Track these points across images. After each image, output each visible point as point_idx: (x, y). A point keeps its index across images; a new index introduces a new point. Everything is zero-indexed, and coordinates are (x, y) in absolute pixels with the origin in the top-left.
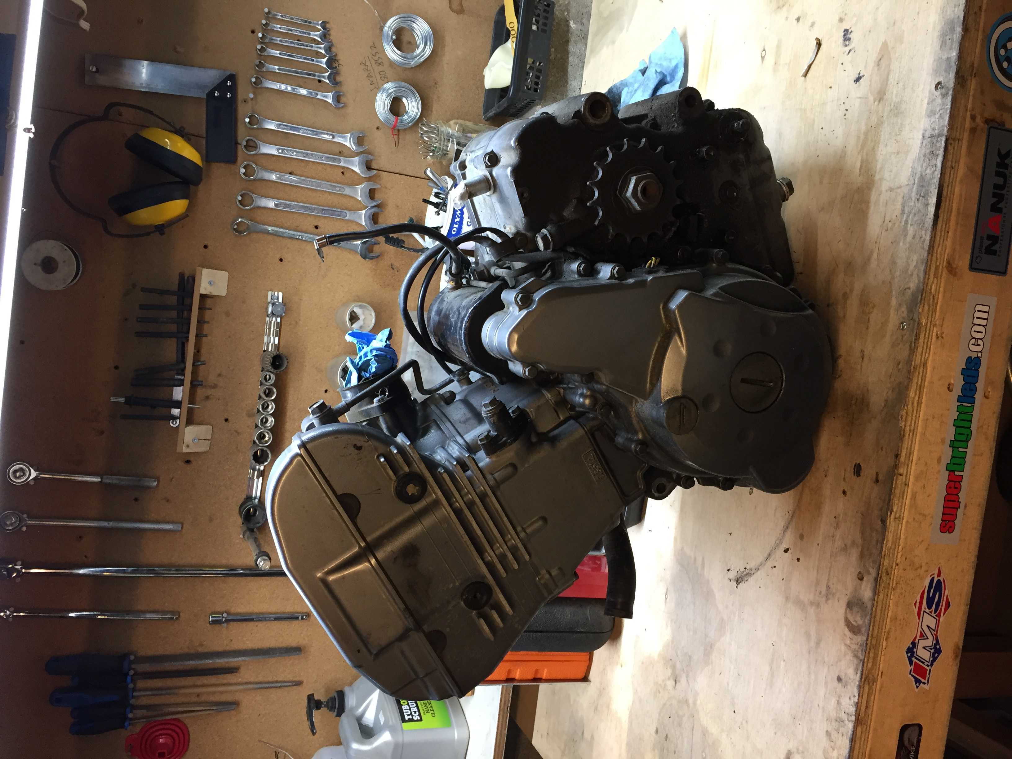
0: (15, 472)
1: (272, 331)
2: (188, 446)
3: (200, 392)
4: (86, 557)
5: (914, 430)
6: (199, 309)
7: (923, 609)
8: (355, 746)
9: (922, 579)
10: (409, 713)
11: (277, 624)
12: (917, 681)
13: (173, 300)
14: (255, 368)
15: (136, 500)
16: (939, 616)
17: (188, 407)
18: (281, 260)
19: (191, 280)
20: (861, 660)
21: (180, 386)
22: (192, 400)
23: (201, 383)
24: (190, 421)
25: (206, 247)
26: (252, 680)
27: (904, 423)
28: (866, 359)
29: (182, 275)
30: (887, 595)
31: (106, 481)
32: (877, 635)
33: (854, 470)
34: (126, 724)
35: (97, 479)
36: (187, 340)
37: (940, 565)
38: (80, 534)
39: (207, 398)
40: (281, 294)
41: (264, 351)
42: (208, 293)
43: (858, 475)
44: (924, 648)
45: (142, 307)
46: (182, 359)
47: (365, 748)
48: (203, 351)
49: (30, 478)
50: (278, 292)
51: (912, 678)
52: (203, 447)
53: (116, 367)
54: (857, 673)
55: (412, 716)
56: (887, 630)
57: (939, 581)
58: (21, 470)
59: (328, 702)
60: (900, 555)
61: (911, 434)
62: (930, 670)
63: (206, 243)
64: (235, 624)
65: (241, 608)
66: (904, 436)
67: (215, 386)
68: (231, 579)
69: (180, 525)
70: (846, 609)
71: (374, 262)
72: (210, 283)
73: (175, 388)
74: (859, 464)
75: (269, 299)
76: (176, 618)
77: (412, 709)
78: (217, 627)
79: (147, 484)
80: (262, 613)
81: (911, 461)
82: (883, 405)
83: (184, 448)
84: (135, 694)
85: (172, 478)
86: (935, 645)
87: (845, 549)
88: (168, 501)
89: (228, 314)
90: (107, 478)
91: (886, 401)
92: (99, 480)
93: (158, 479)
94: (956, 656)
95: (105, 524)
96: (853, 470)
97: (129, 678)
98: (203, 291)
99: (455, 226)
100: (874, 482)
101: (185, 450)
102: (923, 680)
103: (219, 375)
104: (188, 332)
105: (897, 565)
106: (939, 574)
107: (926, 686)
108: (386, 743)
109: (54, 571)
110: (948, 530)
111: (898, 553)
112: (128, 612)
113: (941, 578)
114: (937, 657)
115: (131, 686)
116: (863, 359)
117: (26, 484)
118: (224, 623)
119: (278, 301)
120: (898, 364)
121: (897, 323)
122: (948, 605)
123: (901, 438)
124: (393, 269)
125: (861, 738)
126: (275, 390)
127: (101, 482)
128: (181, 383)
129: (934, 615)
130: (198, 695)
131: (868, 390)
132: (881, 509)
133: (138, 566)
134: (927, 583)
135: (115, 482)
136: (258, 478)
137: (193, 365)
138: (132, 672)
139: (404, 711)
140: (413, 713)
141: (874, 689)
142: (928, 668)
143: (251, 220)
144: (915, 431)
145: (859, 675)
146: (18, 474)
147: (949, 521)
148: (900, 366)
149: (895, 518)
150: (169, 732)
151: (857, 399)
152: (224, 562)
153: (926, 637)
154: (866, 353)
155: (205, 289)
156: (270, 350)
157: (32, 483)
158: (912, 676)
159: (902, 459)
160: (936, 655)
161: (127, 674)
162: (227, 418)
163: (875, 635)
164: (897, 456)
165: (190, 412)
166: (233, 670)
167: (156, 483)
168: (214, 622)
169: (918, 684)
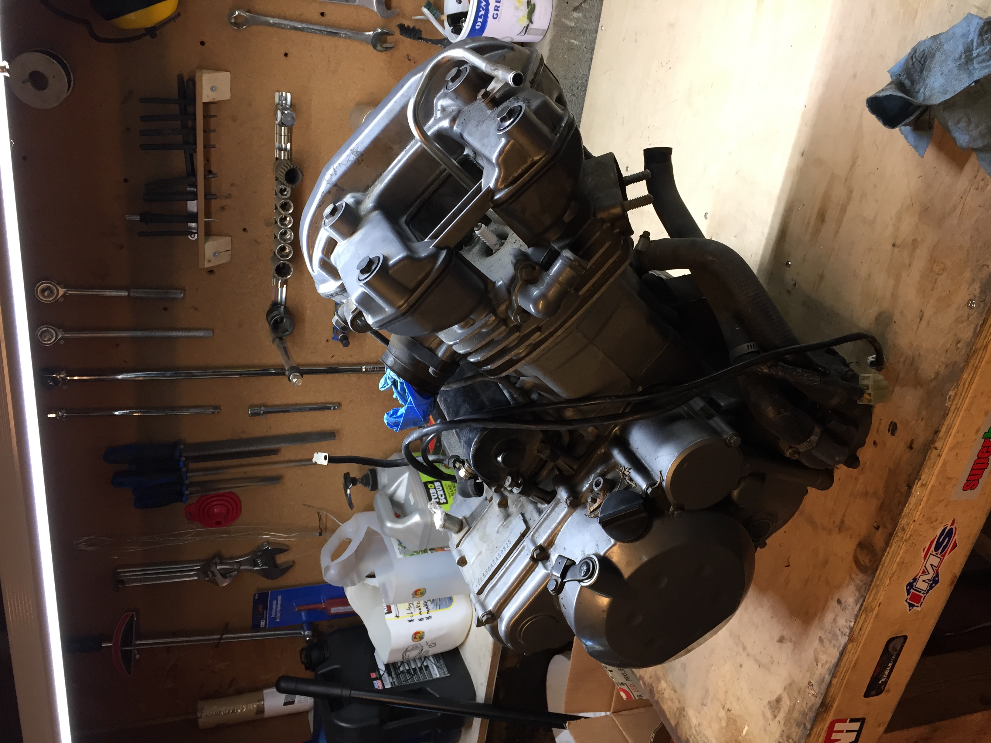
0: (43, 291)
1: (283, 137)
2: (209, 261)
3: (215, 203)
4: (125, 362)
5: (959, 407)
6: (204, 117)
7: (930, 552)
8: (389, 524)
9: (935, 529)
10: (436, 497)
11: (312, 413)
12: (911, 606)
13: (175, 109)
14: (268, 176)
15: (165, 309)
16: (944, 556)
17: (205, 221)
18: (286, 55)
19: (190, 83)
20: (862, 596)
21: (195, 200)
22: (208, 214)
23: (214, 197)
24: (209, 234)
25: (202, 43)
26: (292, 458)
27: (950, 403)
28: (924, 323)
29: (180, 78)
30: (899, 546)
31: (132, 295)
32: (882, 577)
33: (890, 426)
34: (184, 499)
35: (124, 294)
36: (195, 151)
37: (955, 517)
38: (116, 343)
39: (223, 208)
40: (289, 95)
41: (277, 159)
42: (212, 101)
43: (893, 434)
44: (923, 581)
45: (144, 119)
46: (193, 173)
47: (399, 526)
48: (213, 160)
49: (59, 296)
50: (286, 92)
51: (907, 605)
52: (224, 259)
53: (126, 180)
54: (857, 605)
55: (439, 499)
56: (892, 572)
57: (951, 529)
58: (48, 288)
59: (362, 479)
60: (918, 513)
61: (955, 412)
62: (925, 596)
63: (202, 39)
64: (273, 415)
65: (278, 400)
66: (948, 415)
67: (229, 196)
68: (265, 378)
69: (212, 332)
70: (856, 548)
71: (389, 53)
72: (213, 89)
73: (189, 202)
74: (896, 423)
75: (277, 100)
76: (218, 412)
77: (438, 492)
78: (257, 418)
79: (172, 296)
80: (296, 405)
81: (949, 434)
82: (933, 376)
83: (206, 263)
84: (188, 475)
85: (198, 289)
86: (935, 578)
87: (866, 494)
88: (196, 309)
89: (234, 119)
90: (134, 292)
91: (937, 374)
92: (127, 294)
93: (183, 290)
94: (952, 583)
95: (139, 334)
96: (887, 427)
97: (181, 463)
98: (205, 99)
99: (479, 20)
100: (908, 447)
101: (207, 265)
102: (916, 604)
103: (232, 185)
104: (195, 143)
105: (914, 521)
106: (952, 524)
107: (919, 609)
108: (416, 524)
109: (97, 377)
110: (971, 488)
111: (917, 512)
112: (173, 408)
113: (953, 527)
114: (934, 587)
115: (184, 469)
116: (921, 320)
117: (56, 302)
118: (262, 415)
119: (286, 104)
120: (959, 342)
121: (967, 298)
122: (955, 546)
123: (945, 415)
124: (410, 60)
125: (850, 651)
126: (292, 204)
127: (129, 296)
128: (194, 196)
129: (939, 555)
130: (245, 473)
131: (919, 355)
132: (909, 476)
133: (175, 369)
134: (939, 533)
135: (142, 295)
136: (282, 287)
137: (205, 178)
138: (183, 459)
139: (432, 495)
140: (440, 497)
141: (870, 617)
142: (923, 595)
143: (248, 12)
144: (961, 407)
145: (858, 606)
146: (46, 293)
147: (973, 481)
148: (959, 345)
149: (922, 485)
150: (223, 502)
151: (906, 359)
152: (256, 362)
153: (927, 573)
154: (926, 315)
155: (208, 96)
156: (282, 158)
157: (62, 300)
158: (908, 602)
159: (941, 434)
160: (934, 585)
161: (180, 460)
162: (245, 227)
163: (880, 577)
164: (937, 432)
165: (207, 224)
166: (275, 452)
167: (182, 295)
168: (253, 415)
169: (911, 608)
